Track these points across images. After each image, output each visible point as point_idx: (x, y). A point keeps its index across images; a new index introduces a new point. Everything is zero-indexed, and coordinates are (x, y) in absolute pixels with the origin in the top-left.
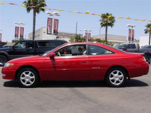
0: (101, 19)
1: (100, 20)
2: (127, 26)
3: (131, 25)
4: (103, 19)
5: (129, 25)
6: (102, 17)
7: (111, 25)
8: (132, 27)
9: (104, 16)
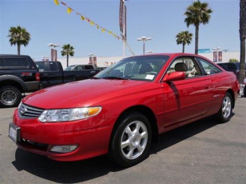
0: (10, 34)
1: (9, 36)
2: (49, 45)
3: (54, 45)
4: (13, 34)
5: (51, 44)
6: (10, 31)
7: (25, 43)
8: (55, 46)
9: (14, 31)
